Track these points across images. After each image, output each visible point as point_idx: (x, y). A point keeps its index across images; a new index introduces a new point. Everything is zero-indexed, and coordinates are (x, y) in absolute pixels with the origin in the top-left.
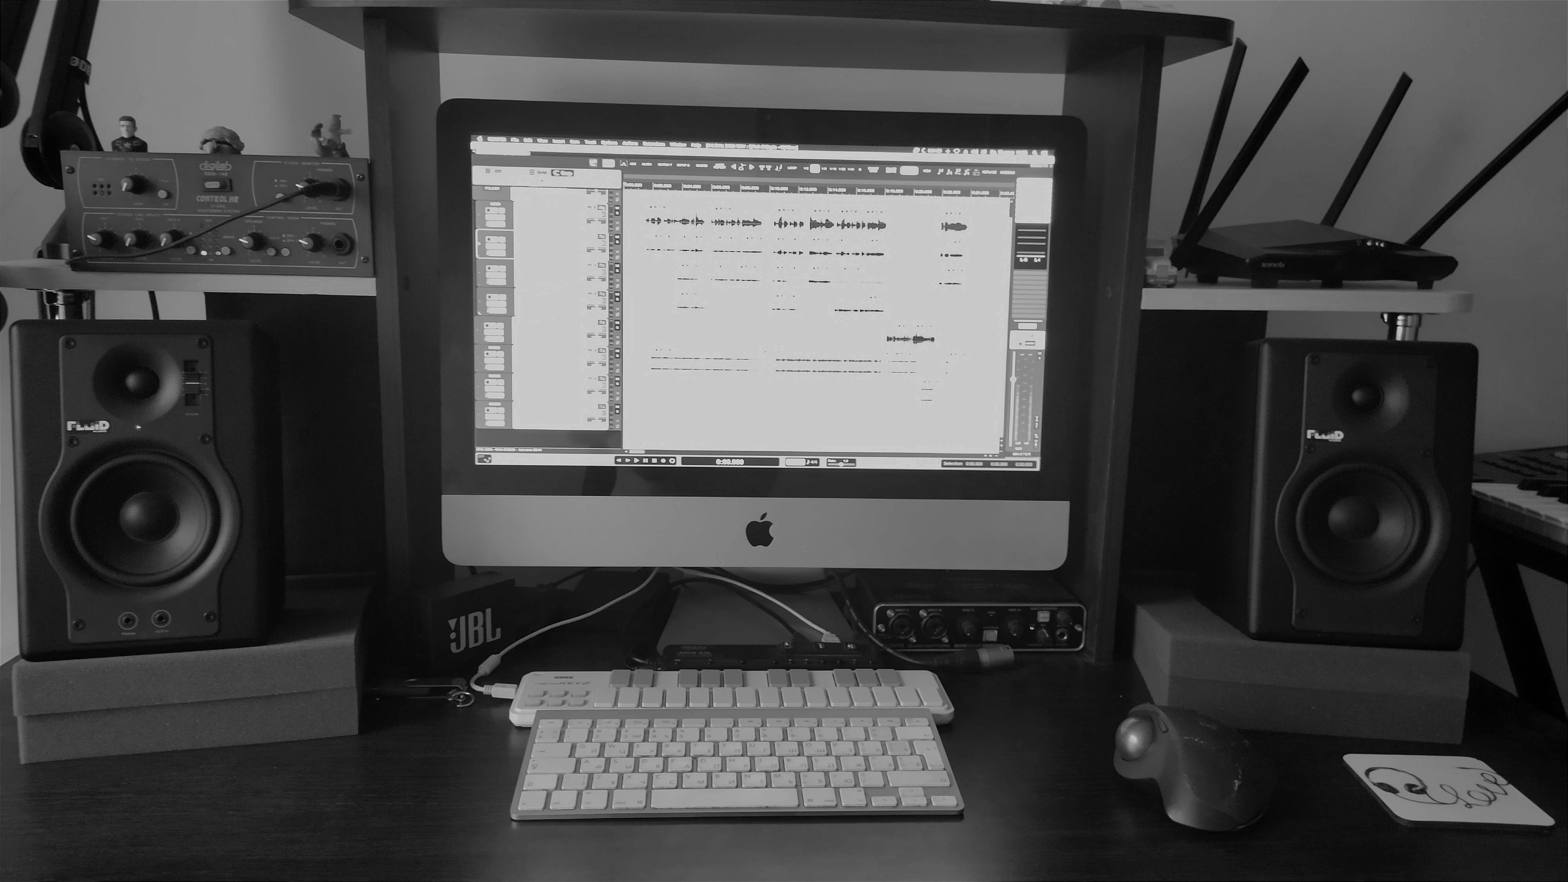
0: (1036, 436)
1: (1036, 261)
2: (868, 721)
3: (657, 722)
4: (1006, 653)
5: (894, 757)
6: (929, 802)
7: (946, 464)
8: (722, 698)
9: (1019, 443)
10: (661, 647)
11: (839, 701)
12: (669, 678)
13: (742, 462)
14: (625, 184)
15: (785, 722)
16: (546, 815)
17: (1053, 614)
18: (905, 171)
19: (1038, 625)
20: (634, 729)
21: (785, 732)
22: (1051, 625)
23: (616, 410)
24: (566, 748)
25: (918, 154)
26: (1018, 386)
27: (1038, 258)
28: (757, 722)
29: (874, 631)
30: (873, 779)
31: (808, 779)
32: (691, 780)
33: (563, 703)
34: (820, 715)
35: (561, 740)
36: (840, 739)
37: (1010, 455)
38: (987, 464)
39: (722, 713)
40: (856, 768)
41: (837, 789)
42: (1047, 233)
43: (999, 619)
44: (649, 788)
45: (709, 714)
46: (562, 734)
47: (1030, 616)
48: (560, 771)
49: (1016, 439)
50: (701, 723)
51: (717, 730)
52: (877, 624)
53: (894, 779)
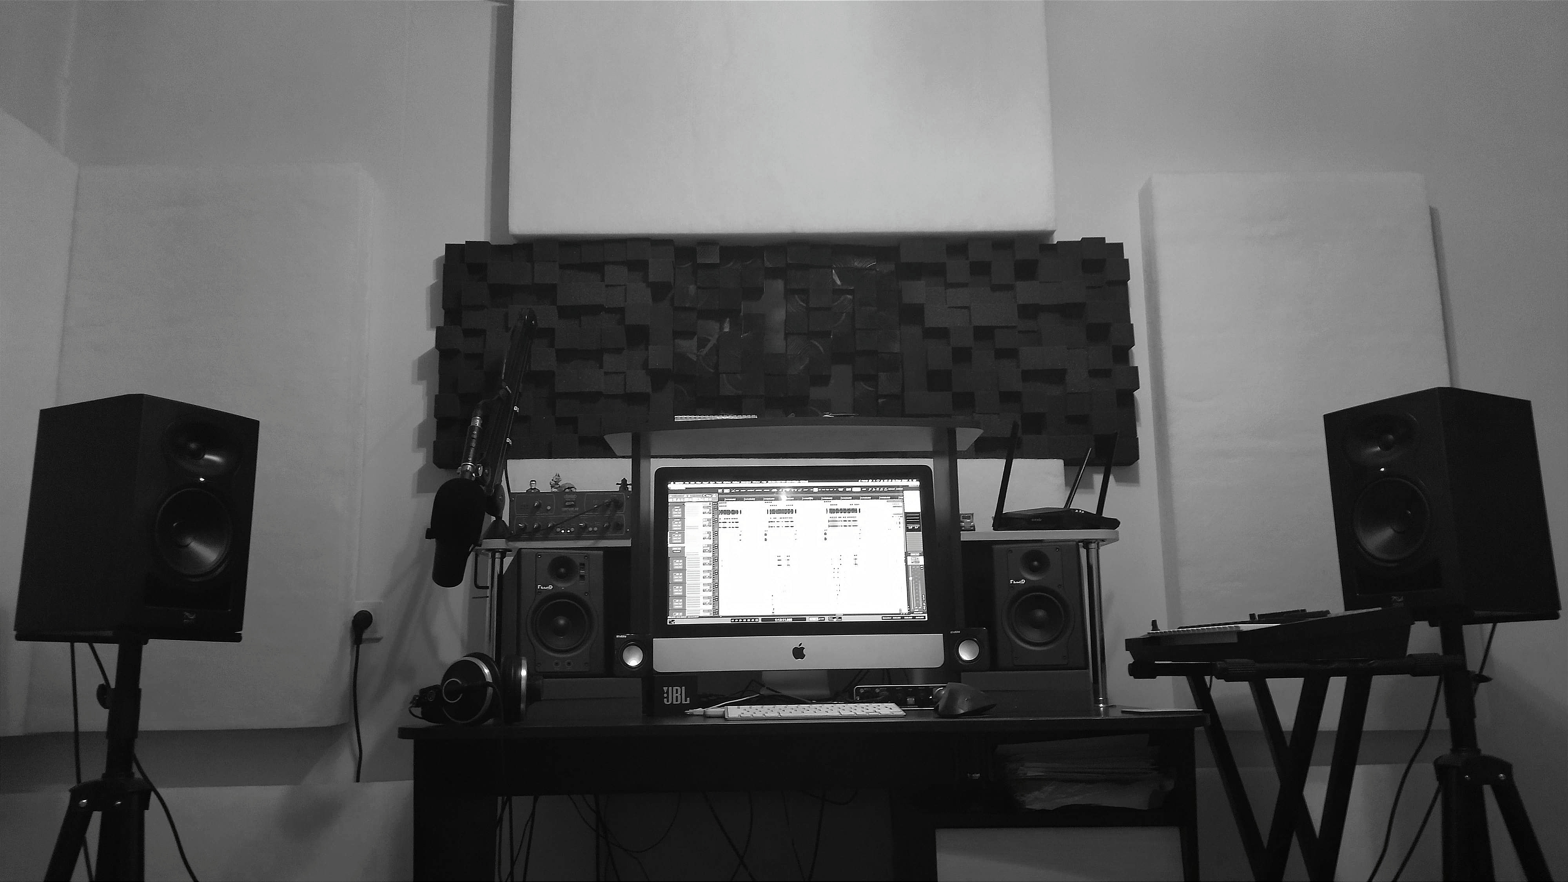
0: (924, 604)
1: (916, 528)
7: (883, 618)
9: (917, 608)
13: (791, 619)
18: (854, 489)
25: (860, 483)
26: (913, 581)
27: (917, 527)
37: (913, 613)
38: (902, 617)
42: (919, 515)
43: (914, 692)
47: (930, 691)
49: (915, 606)
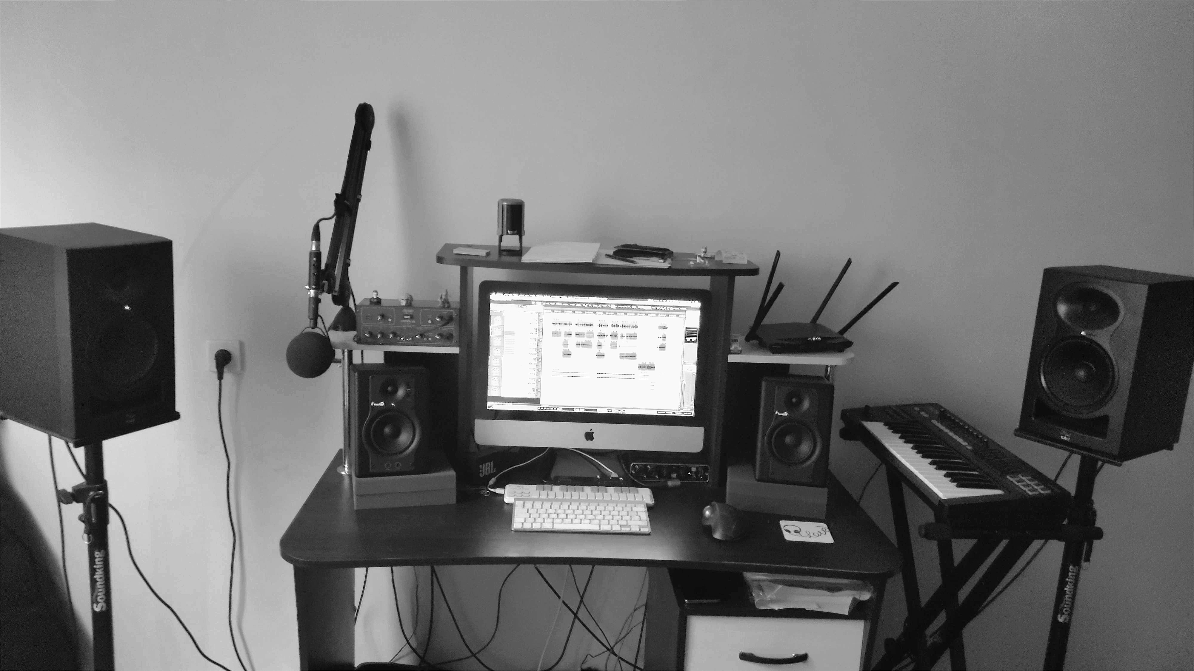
0: (693, 404)
2: (624, 505)
3: (554, 503)
4: (678, 483)
5: (631, 517)
6: (640, 530)
7: (658, 412)
8: (575, 495)
9: (686, 406)
10: (553, 476)
11: (615, 497)
12: (556, 488)
13: (584, 410)
14: (545, 311)
15: (596, 504)
16: (522, 529)
17: (697, 468)
18: (645, 308)
19: (692, 472)
20: (547, 505)
21: (596, 507)
22: (696, 473)
23: (538, 390)
24: (525, 510)
25: (651, 302)
27: (694, 339)
28: (587, 504)
29: (631, 472)
30: (623, 523)
31: (602, 522)
32: (566, 521)
33: (522, 496)
34: (608, 502)
35: (523, 508)
36: (614, 510)
37: (682, 409)
38: (674, 413)
39: (575, 501)
40: (618, 519)
41: (611, 525)
43: (677, 470)
44: (553, 523)
45: (571, 501)
46: (524, 506)
47: (689, 469)
48: (525, 517)
49: (685, 404)
50: (569, 503)
51: (574, 506)
52: (632, 470)
53: (630, 523)
